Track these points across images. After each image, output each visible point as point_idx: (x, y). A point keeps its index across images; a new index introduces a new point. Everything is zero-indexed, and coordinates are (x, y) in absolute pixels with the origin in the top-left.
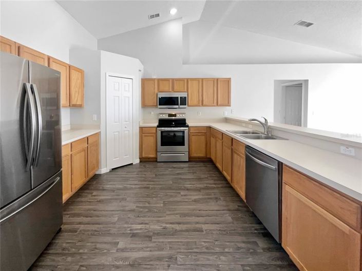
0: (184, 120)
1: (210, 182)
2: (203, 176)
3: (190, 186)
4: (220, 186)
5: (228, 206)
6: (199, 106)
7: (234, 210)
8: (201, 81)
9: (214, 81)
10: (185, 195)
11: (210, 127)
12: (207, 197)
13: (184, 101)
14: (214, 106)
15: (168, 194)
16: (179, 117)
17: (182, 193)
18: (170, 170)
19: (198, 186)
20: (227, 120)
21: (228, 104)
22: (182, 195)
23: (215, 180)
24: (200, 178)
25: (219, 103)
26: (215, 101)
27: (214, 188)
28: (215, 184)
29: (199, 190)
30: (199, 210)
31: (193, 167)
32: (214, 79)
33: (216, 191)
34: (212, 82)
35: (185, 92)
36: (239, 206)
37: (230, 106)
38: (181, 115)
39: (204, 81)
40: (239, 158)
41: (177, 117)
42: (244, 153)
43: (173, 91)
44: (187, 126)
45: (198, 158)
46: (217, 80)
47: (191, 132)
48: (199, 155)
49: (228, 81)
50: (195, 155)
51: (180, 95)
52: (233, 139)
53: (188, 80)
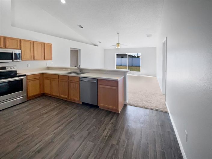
0: (16, 71)
1: (55, 104)
2: (48, 103)
3: (45, 111)
4: (61, 103)
5: (73, 107)
6: (32, 60)
7: (76, 107)
8: (33, 44)
9: (42, 44)
11: (43, 74)
14: (42, 60)
16: (9, 69)
19: (50, 108)
20: (48, 68)
21: (51, 59)
22: (46, 117)
24: (47, 105)
25: (46, 58)
26: (43, 57)
28: (58, 103)
29: (53, 110)
30: (63, 116)
32: (42, 43)
34: (41, 45)
35: (18, 49)
36: (76, 105)
37: (52, 60)
38: (12, 68)
39: (35, 43)
40: (74, 84)
41: (7, 70)
42: (78, 81)
43: (5, 47)
44: (25, 75)
45: (34, 96)
46: (44, 44)
47: (28, 79)
48: (35, 94)
49: (51, 46)
50: (32, 94)
51: (14, 51)
52: (68, 76)
53: (20, 40)
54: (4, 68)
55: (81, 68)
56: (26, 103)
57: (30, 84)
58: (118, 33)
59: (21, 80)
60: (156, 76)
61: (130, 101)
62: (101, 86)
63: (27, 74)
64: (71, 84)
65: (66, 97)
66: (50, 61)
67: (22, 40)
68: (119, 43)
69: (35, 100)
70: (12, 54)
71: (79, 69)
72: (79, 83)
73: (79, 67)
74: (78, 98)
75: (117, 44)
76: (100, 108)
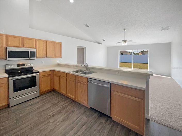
0: (32, 68)
1: (62, 104)
2: (56, 102)
3: (52, 112)
4: (69, 103)
5: (80, 112)
7: (84, 113)
8: (46, 42)
9: (53, 43)
10: (54, 121)
11: (53, 71)
12: (67, 114)
13: (33, 55)
14: (54, 58)
15: (41, 129)
16: (27, 66)
17: (51, 121)
18: (28, 109)
19: (58, 110)
20: (59, 65)
21: (60, 56)
22: (52, 123)
23: (64, 101)
24: (55, 104)
25: (56, 56)
26: (54, 55)
27: (67, 106)
28: (66, 103)
29: (60, 112)
30: (70, 125)
31: (46, 98)
33: (69, 107)
35: (33, 48)
36: (84, 109)
37: (61, 57)
38: (29, 65)
39: (47, 42)
40: (82, 85)
41: (26, 66)
42: (87, 82)
43: (23, 46)
44: (38, 72)
45: (46, 91)
46: (55, 42)
47: (41, 75)
48: (46, 89)
49: (60, 44)
50: (44, 90)
51: (30, 50)
52: (76, 76)
53: (36, 40)
54: (24, 65)
55: (88, 66)
56: (39, 98)
57: (43, 80)
58: (125, 29)
59: (35, 77)
60: (170, 76)
61: (153, 115)
62: (115, 93)
63: (40, 70)
64: (79, 84)
65: (73, 97)
66: (60, 59)
67: (37, 40)
68: (125, 39)
69: (46, 95)
70: (29, 52)
71: (86, 67)
72: (88, 84)
73: (86, 65)
74: (85, 101)
75: (123, 41)
76: (112, 119)
